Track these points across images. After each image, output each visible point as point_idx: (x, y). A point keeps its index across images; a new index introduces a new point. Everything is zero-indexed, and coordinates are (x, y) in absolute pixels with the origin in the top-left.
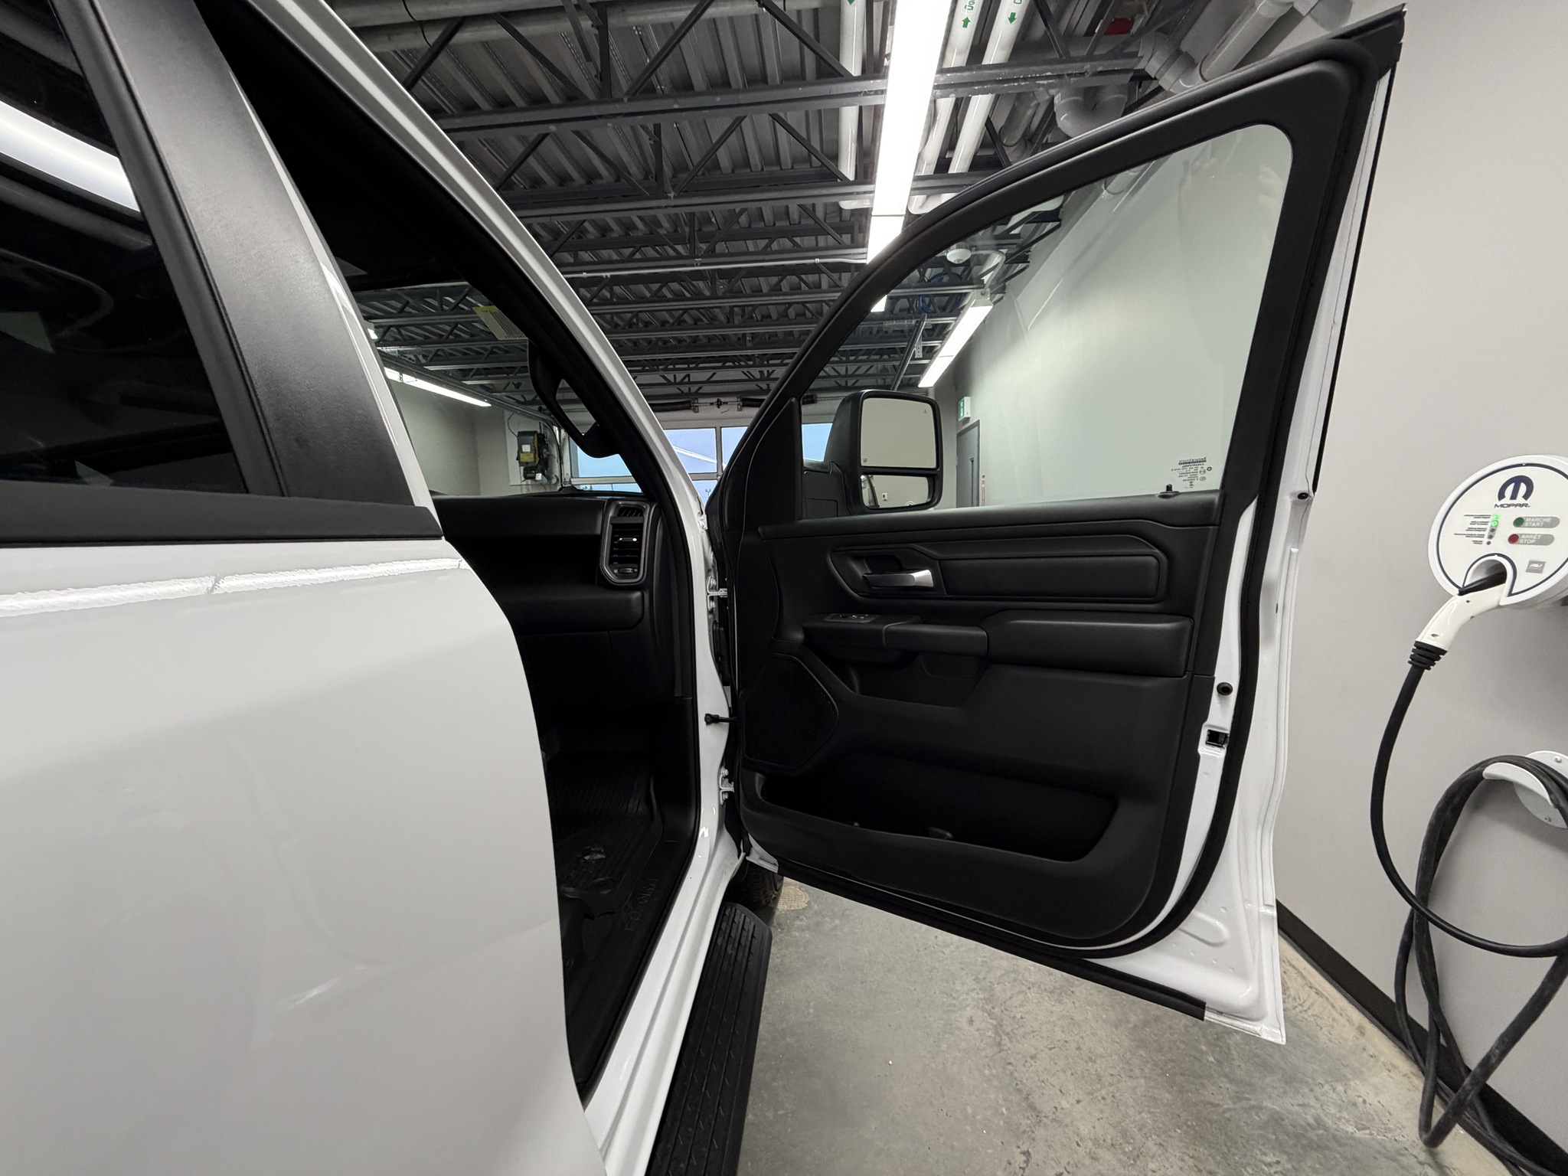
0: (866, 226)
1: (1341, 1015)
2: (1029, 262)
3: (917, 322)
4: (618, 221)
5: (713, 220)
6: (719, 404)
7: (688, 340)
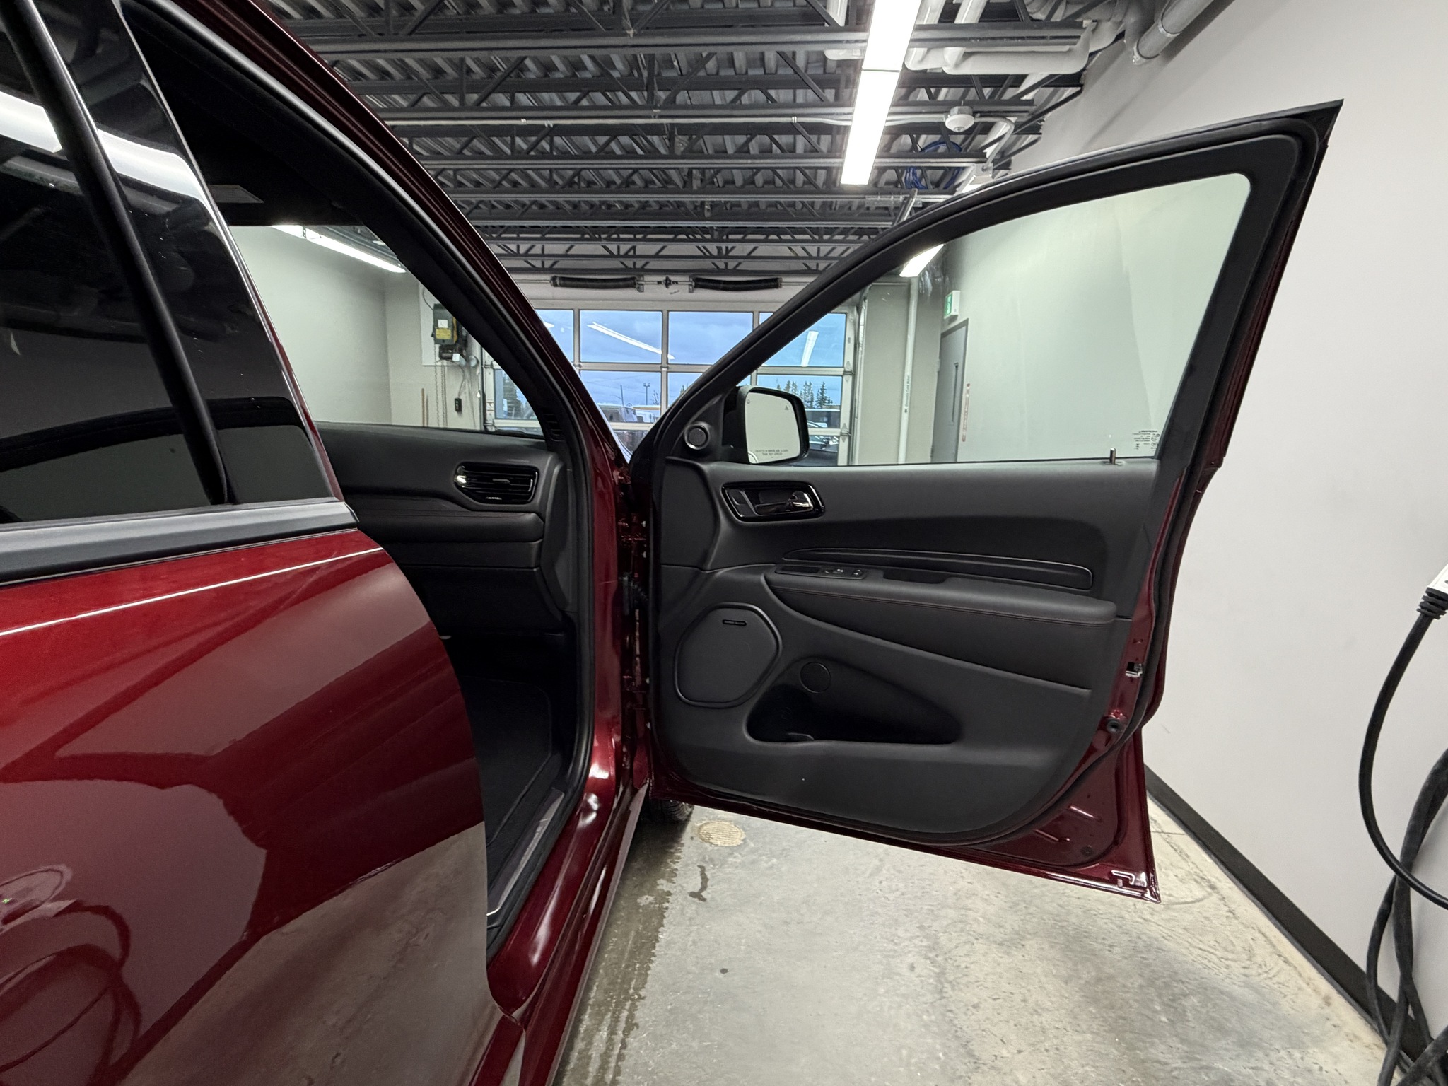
0: (854, 80)
1: (1308, 984)
2: (1041, 134)
3: (906, 198)
4: (565, 59)
5: (675, 63)
6: (668, 283)
7: (637, 206)
